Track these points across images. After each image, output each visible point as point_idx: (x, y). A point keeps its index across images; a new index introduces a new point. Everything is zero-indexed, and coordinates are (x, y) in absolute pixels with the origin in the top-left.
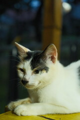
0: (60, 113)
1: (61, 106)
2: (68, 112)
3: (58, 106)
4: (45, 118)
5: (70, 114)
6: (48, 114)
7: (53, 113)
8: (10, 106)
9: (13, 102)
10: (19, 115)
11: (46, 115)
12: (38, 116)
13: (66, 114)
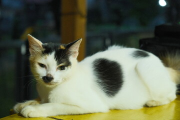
0: (73, 113)
1: (74, 105)
2: (82, 112)
3: (71, 105)
4: (55, 119)
5: (85, 114)
6: (59, 115)
7: (64, 114)
8: (16, 108)
9: (19, 104)
10: (27, 116)
11: (57, 116)
12: (48, 117)
13: (79, 114)
